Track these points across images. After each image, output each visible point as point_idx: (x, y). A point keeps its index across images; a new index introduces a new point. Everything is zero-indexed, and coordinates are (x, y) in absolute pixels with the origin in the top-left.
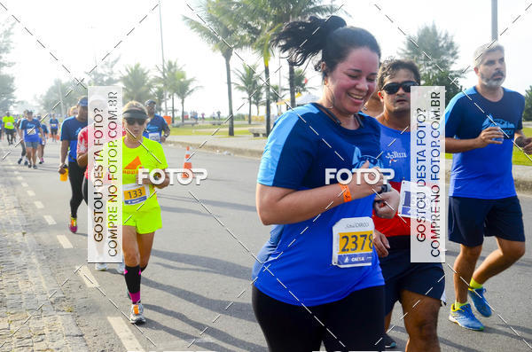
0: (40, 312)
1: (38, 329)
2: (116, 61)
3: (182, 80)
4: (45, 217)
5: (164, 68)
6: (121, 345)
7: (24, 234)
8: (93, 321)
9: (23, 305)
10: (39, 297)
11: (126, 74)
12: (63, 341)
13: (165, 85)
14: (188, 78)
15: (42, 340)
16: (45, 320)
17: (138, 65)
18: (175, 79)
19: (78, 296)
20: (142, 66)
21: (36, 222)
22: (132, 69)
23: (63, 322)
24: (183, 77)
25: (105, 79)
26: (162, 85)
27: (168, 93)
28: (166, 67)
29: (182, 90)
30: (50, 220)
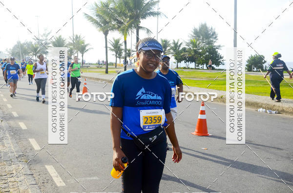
0: (10, 162)
1: (10, 171)
2: (49, 34)
3: (82, 45)
4: (13, 112)
5: (74, 39)
6: (52, 180)
7: (2, 121)
8: (38, 167)
9: (2, 158)
10: (10, 154)
11: (54, 40)
12: (22, 177)
13: (74, 46)
14: (85, 44)
15: (12, 177)
16: (13, 166)
17: (60, 37)
18: (79, 44)
19: (30, 154)
20: (62, 37)
21: (8, 115)
22: (57, 38)
23: (22, 166)
24: (83, 43)
25: (43, 42)
26: (72, 47)
27: (75, 51)
29: (83, 49)
30: (15, 114)
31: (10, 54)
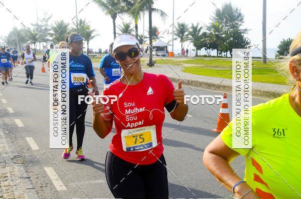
0: (4, 163)
1: (4, 174)
2: (49, 19)
3: (88, 30)
4: (8, 108)
5: (77, 23)
6: (52, 184)
8: (36, 169)
10: (4, 155)
11: (55, 26)
14: (91, 29)
15: (6, 180)
16: (8, 169)
17: (62, 21)
18: (84, 30)
19: (27, 155)
20: (65, 22)
21: (3, 111)
22: (58, 23)
23: (18, 170)
24: (88, 28)
25: (43, 28)
28: (78, 23)
29: (88, 36)
30: (11, 110)
31: (5, 42)
